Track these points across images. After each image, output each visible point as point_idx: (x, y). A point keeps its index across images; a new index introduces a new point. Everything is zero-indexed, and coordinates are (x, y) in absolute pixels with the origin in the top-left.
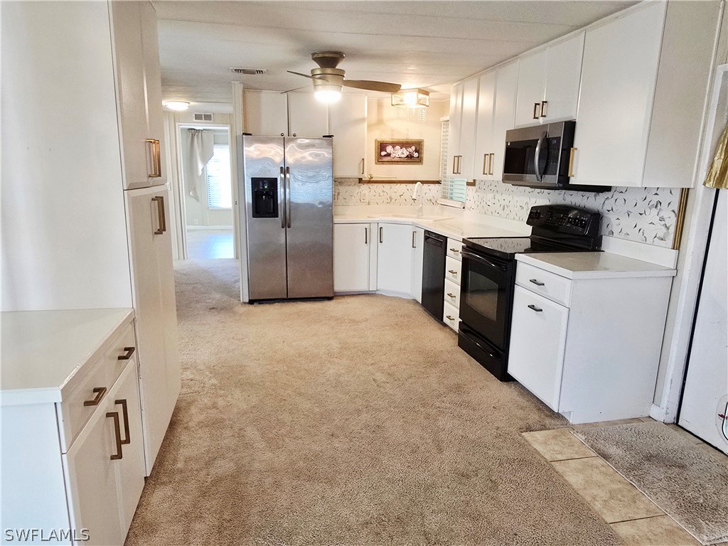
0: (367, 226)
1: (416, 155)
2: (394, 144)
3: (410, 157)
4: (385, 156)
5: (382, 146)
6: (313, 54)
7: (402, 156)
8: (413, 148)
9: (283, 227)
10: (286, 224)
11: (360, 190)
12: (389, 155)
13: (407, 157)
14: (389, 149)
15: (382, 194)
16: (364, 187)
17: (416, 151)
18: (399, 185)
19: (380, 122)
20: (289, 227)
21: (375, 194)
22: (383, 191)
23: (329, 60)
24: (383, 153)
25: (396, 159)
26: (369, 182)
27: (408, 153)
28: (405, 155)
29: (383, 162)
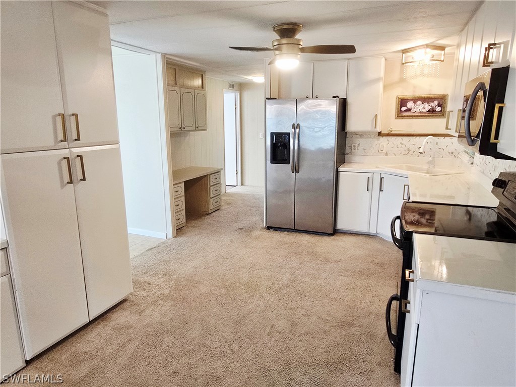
0: (370, 175)
1: (439, 109)
2: (415, 100)
3: (432, 111)
4: (405, 111)
5: (403, 102)
6: (274, 28)
7: (423, 110)
8: (436, 103)
9: (293, 173)
10: (296, 170)
11: (379, 142)
12: (409, 110)
13: (429, 111)
14: (410, 105)
15: (400, 146)
16: (383, 140)
17: (439, 105)
18: (418, 138)
19: (402, 80)
20: (298, 173)
21: (393, 145)
22: (401, 143)
23: (288, 30)
24: (404, 109)
25: (416, 114)
26: (388, 135)
27: (430, 108)
28: (427, 110)
29: (403, 117)
